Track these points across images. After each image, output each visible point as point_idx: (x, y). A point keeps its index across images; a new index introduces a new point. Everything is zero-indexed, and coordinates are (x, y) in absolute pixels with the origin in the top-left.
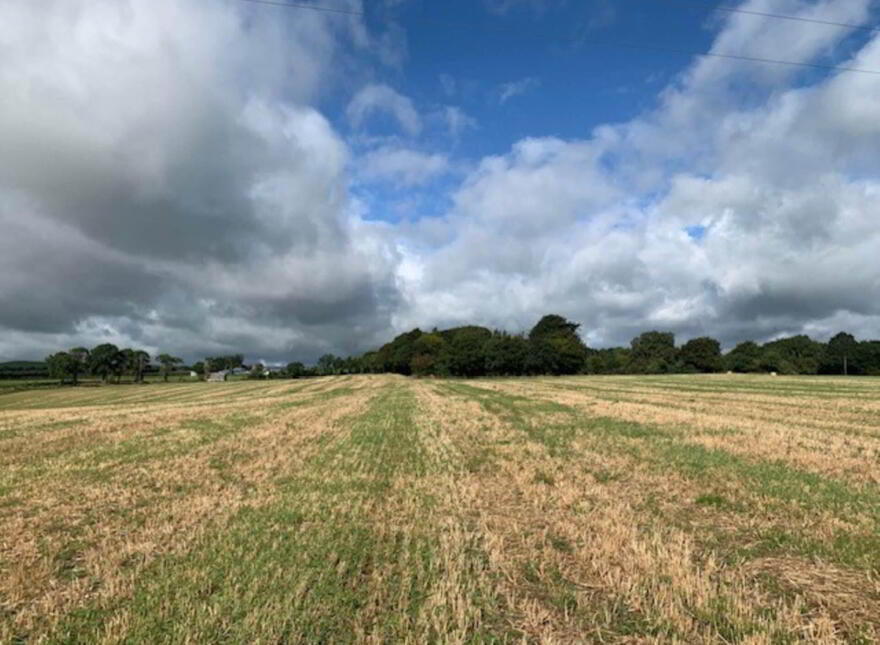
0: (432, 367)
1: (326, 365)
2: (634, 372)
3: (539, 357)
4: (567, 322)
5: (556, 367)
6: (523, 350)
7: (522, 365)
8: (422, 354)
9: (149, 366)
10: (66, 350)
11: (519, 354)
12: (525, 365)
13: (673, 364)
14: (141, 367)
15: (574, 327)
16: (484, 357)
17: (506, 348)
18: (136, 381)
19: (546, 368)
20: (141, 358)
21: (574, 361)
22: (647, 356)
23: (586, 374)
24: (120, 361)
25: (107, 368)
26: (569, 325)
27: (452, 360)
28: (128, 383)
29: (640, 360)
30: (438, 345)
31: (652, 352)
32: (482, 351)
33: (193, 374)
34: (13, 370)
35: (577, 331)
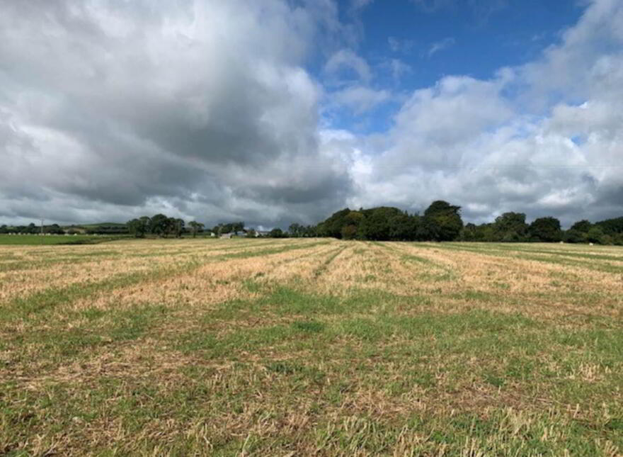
0: (354, 234)
1: (294, 230)
2: (494, 240)
3: (426, 229)
4: (451, 205)
5: (438, 236)
6: (416, 224)
7: (415, 234)
8: (349, 225)
9: (184, 228)
10: (138, 218)
11: (413, 226)
12: (417, 234)
13: (524, 236)
14: (180, 229)
15: (456, 208)
16: (389, 228)
17: (404, 222)
18: (177, 237)
19: (432, 236)
20: (179, 223)
21: (450, 232)
22: (505, 229)
23: (459, 241)
24: (168, 225)
25: (160, 229)
26: (452, 207)
27: (368, 230)
28: (173, 238)
29: (501, 232)
30: (359, 219)
31: (508, 227)
32: (388, 224)
33: (213, 234)
34: (105, 228)
35: (459, 211)
